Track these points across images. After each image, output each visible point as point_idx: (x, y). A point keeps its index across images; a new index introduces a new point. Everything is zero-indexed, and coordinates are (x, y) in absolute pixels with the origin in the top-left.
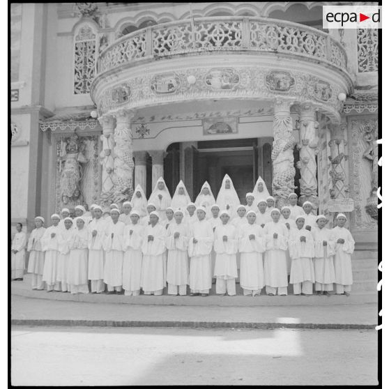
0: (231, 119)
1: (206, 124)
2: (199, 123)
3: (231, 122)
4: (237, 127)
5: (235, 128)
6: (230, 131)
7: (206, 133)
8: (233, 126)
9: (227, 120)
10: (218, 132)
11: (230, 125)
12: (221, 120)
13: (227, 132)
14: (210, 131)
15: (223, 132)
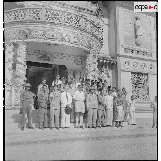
0: (50, 55)
1: (39, 55)
2: (36, 54)
3: (50, 56)
4: (52, 59)
5: (51, 59)
6: (49, 60)
7: (39, 59)
8: (51, 58)
9: (48, 55)
10: (44, 59)
11: (49, 57)
12: (46, 55)
13: (48, 60)
14: (41, 58)
15: (46, 60)
